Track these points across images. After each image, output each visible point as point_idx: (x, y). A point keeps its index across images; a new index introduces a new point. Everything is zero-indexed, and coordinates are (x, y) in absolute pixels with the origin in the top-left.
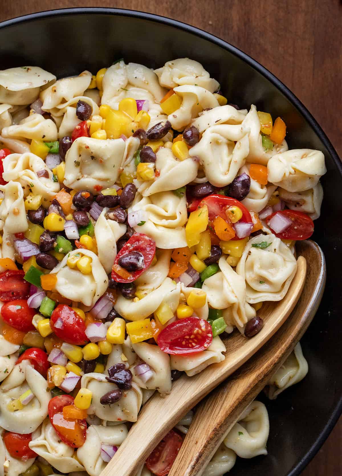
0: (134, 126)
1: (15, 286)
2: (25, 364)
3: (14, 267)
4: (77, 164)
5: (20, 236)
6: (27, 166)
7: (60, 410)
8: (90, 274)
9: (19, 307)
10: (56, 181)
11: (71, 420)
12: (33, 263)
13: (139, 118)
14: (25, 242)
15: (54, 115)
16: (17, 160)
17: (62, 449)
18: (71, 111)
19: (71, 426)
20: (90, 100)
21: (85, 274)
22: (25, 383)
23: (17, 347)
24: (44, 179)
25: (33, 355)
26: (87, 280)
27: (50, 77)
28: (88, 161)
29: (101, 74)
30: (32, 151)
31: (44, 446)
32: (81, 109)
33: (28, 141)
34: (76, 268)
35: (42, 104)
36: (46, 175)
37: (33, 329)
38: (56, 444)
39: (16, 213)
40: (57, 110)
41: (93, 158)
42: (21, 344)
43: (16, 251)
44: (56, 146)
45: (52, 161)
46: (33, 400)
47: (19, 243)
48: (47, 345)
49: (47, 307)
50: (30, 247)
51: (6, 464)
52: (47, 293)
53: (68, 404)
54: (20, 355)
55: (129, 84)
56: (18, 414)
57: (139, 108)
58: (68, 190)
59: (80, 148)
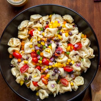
0: (57, 26)
1: (35, 55)
2: (37, 69)
3: (34, 51)
4: (47, 33)
5: (36, 46)
6: (37, 33)
7: (43, 77)
8: (50, 53)
9: (35, 59)
10: (42, 35)
11: (45, 79)
12: (39, 51)
13: (58, 24)
14: (37, 47)
15: (42, 23)
16: (35, 32)
17: (43, 84)
18: (45, 23)
19: (45, 80)
20: (49, 21)
21: (49, 53)
22: (36, 72)
23: (35, 66)
24: (40, 35)
25: (38, 67)
26: (49, 54)
27: (41, 16)
28: (49, 32)
29: (50, 16)
30: (38, 30)
31: (40, 84)
32: (47, 22)
33: (37, 28)
34: (47, 52)
35: (40, 21)
36: (41, 34)
37: (38, 62)
38: (42, 84)
39: (36, 42)
40: (42, 22)
41: (50, 32)
42: (36, 65)
43: (35, 48)
44: (42, 29)
45: (42, 32)
46: (38, 76)
47: (36, 47)
48: (41, 65)
49: (41, 58)
50: (38, 48)
51: (33, 87)
52: (41, 56)
53: (45, 76)
54: (35, 67)
55: (56, 18)
56: (35, 78)
57: (58, 23)
58: (45, 37)
59: (47, 30)
